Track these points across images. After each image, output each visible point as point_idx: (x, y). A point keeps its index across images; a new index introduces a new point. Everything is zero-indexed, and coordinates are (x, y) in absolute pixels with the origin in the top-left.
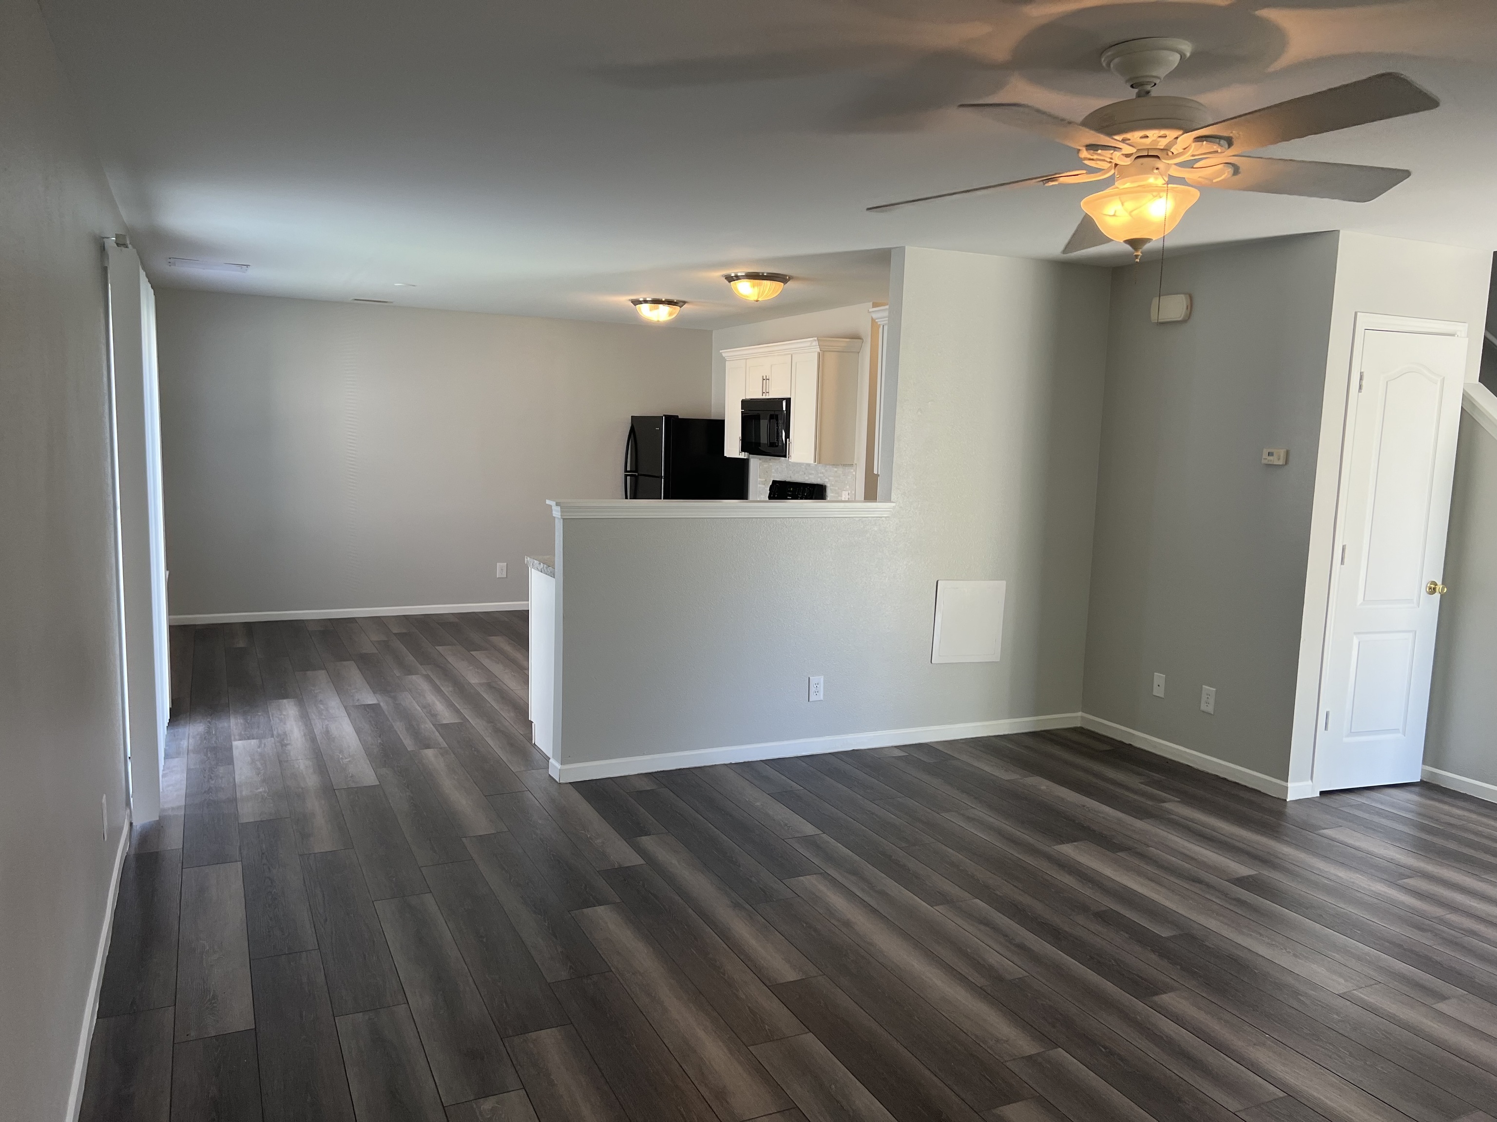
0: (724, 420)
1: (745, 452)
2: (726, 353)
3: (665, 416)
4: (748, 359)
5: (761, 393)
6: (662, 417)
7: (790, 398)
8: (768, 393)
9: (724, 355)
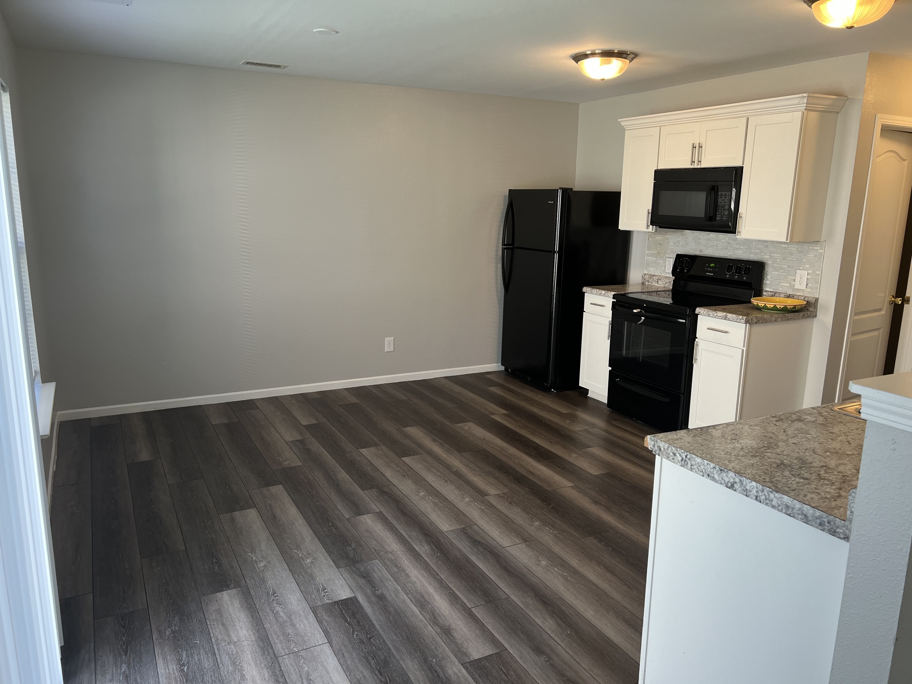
0: (621, 192)
1: (653, 225)
2: (625, 122)
3: (560, 188)
4: (662, 126)
5: (690, 161)
6: (558, 190)
7: (742, 168)
8: (700, 162)
9: (623, 124)
